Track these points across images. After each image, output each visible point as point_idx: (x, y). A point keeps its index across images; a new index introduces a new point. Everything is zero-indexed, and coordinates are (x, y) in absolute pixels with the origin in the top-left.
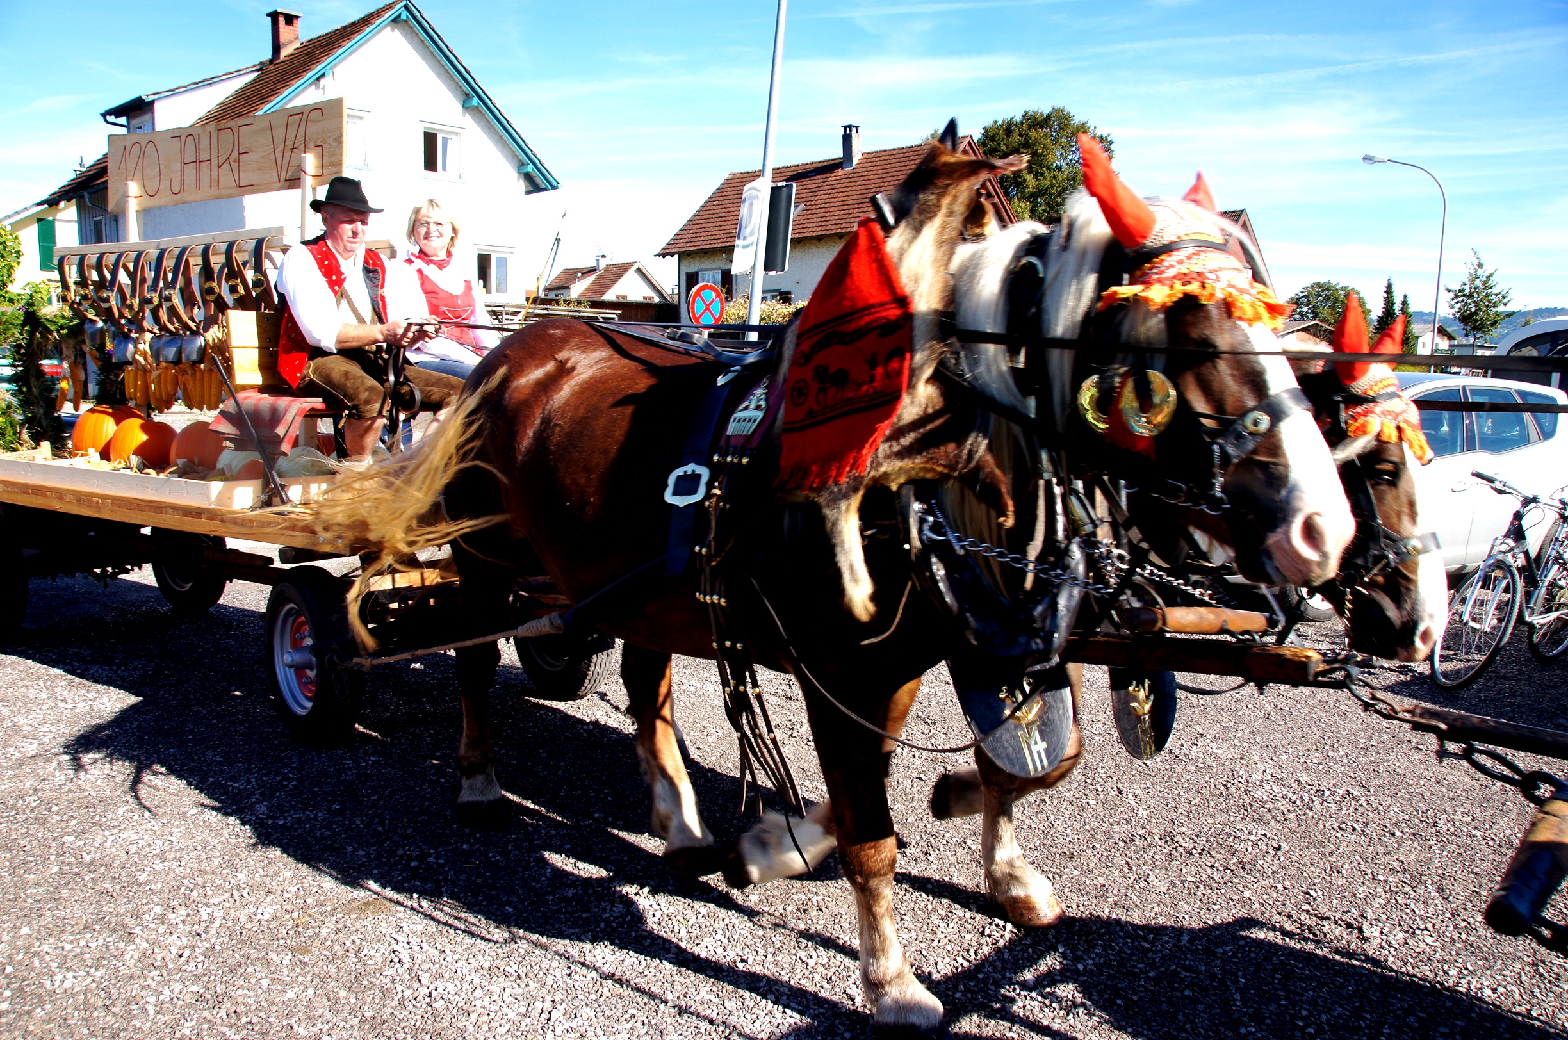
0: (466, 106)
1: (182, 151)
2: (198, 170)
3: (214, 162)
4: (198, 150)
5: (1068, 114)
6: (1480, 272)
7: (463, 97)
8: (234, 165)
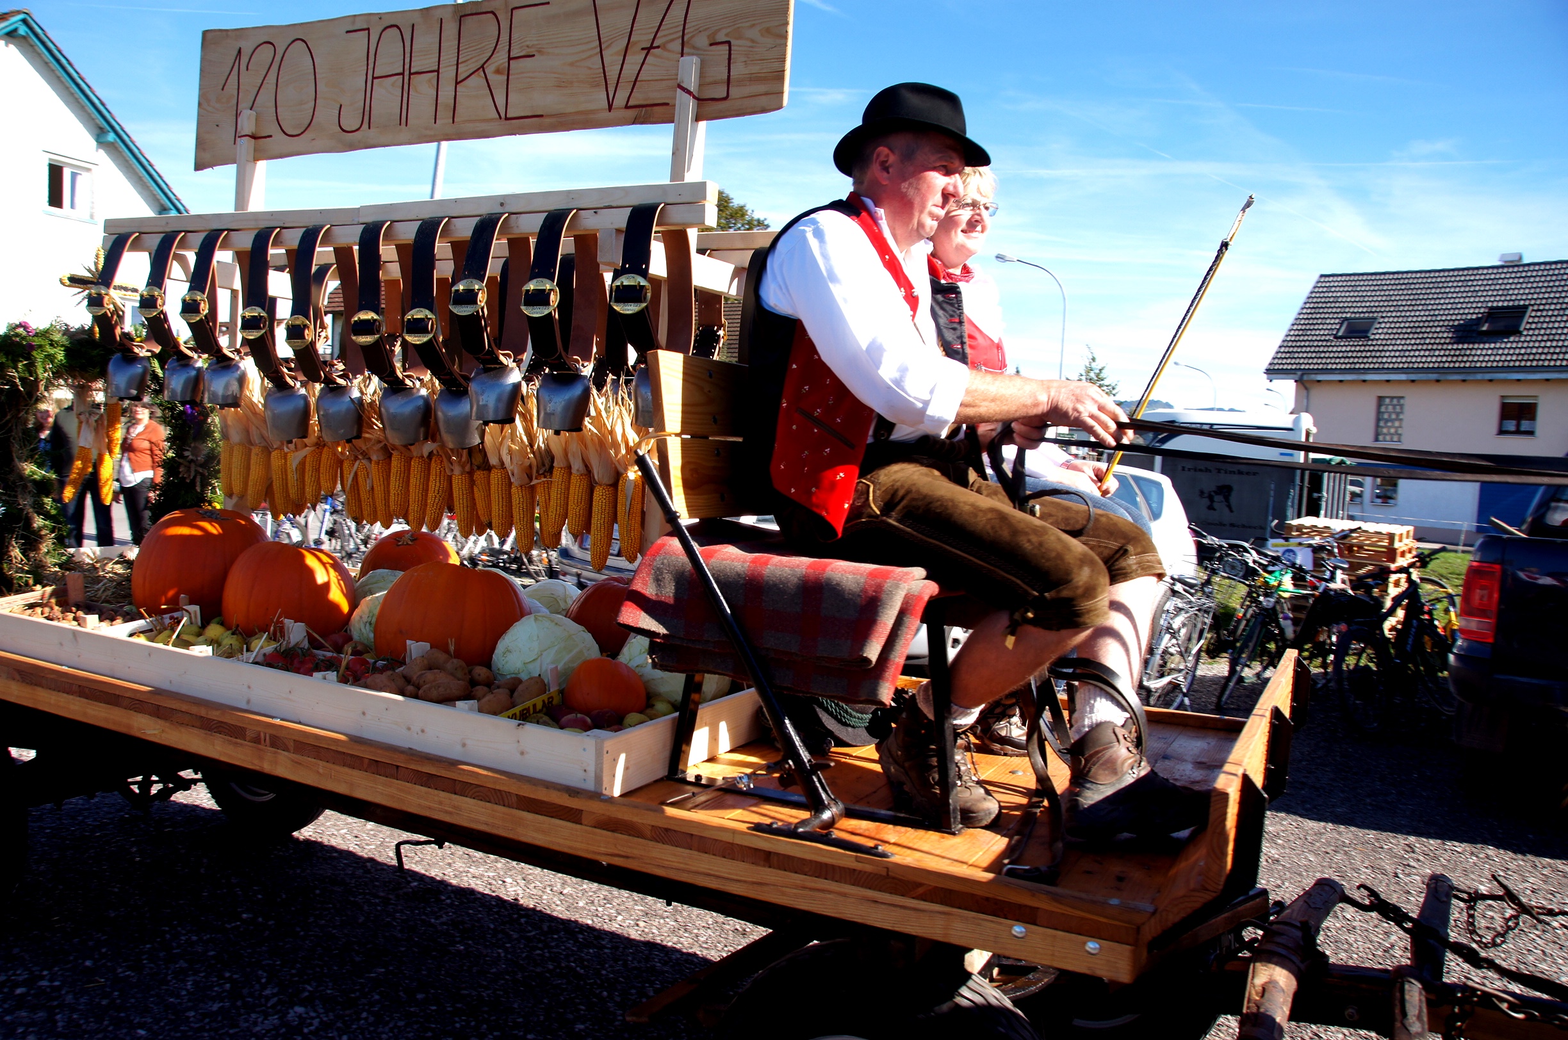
0: (101, 143)
1: (371, 57)
2: (406, 91)
3: (448, 74)
4: (408, 54)
5: (727, 197)
6: (1094, 365)
7: (97, 131)
8: (497, 80)
